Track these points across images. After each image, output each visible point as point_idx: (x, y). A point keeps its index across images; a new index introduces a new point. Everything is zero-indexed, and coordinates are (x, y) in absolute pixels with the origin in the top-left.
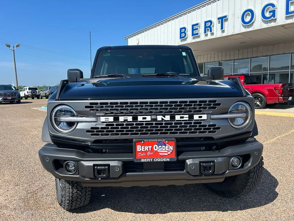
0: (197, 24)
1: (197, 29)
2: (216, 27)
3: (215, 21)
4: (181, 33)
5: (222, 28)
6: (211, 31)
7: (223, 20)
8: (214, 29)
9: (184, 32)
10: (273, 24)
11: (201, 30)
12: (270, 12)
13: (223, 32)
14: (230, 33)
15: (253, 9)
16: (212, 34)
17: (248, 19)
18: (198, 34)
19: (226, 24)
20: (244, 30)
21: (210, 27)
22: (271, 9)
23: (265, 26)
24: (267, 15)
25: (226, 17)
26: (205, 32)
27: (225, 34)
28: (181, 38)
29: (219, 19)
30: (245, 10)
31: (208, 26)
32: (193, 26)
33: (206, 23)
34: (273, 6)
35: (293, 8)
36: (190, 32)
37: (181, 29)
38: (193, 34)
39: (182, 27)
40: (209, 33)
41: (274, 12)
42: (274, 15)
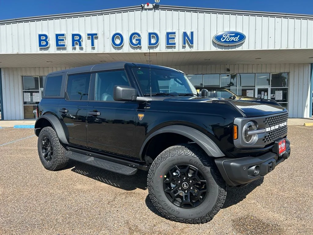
0: (63, 35)
1: (63, 40)
2: (86, 43)
3: (84, 37)
4: (40, 40)
5: (93, 44)
6: (80, 45)
7: (93, 37)
8: (83, 44)
9: (45, 40)
10: (138, 51)
11: (68, 42)
12: (137, 40)
13: (93, 48)
14: (101, 51)
15: (121, 33)
16: (81, 49)
17: (118, 42)
18: (64, 45)
19: (96, 41)
20: (114, 51)
21: (79, 41)
22: (138, 38)
23: (132, 51)
24: (134, 41)
25: (96, 34)
26: (73, 45)
27: (95, 51)
28: (40, 45)
29: (88, 35)
30: (114, 33)
31: (77, 39)
32: (57, 35)
33: (73, 35)
34: (139, 35)
35: (153, 41)
36: (52, 42)
37: (40, 36)
38: (57, 45)
39: (41, 33)
40: (77, 47)
41: (139, 41)
42: (140, 43)
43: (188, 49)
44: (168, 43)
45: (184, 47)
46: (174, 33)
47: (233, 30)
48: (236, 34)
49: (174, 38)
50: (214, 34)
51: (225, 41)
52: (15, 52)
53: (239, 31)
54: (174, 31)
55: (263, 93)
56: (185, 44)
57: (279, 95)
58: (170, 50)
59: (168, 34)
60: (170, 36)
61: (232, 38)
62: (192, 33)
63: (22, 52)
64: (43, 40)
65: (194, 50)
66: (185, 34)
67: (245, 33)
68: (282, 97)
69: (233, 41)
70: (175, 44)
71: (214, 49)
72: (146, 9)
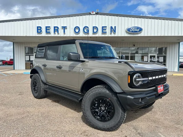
0: (49, 27)
1: (49, 29)
2: (61, 31)
3: (60, 28)
5: (64, 32)
6: (58, 32)
7: (64, 28)
8: (59, 32)
9: (40, 29)
10: (87, 36)
11: (52, 30)
12: (87, 30)
14: (68, 36)
15: (79, 26)
16: (58, 34)
17: (77, 31)
18: (50, 32)
19: (66, 30)
20: (75, 35)
21: (57, 30)
22: (87, 29)
23: (84, 35)
24: (85, 31)
25: (66, 27)
26: (54, 32)
27: (65, 35)
28: (38, 32)
29: (62, 27)
30: (75, 26)
31: (56, 29)
32: (46, 27)
33: (55, 27)
34: (88, 28)
35: (95, 31)
36: (44, 30)
37: (38, 27)
38: (46, 32)
39: (38, 26)
40: (56, 33)
41: (88, 30)
42: (88, 32)
43: (113, 35)
44: (103, 32)
45: (111, 34)
46: (106, 27)
47: (136, 26)
48: (138, 28)
49: (106, 29)
50: (126, 27)
51: (132, 31)
52: (25, 35)
53: (140, 26)
54: (106, 26)
55: (152, 58)
56: (111, 32)
57: (161, 59)
58: (103, 35)
59: (103, 27)
60: (104, 28)
61: (136, 30)
62: (115, 27)
63: (28, 35)
64: (39, 29)
65: (116, 35)
66: (112, 27)
67: (142, 28)
68: (163, 60)
69: (136, 31)
70: (106, 32)
71: (127, 35)
72: (92, 14)
